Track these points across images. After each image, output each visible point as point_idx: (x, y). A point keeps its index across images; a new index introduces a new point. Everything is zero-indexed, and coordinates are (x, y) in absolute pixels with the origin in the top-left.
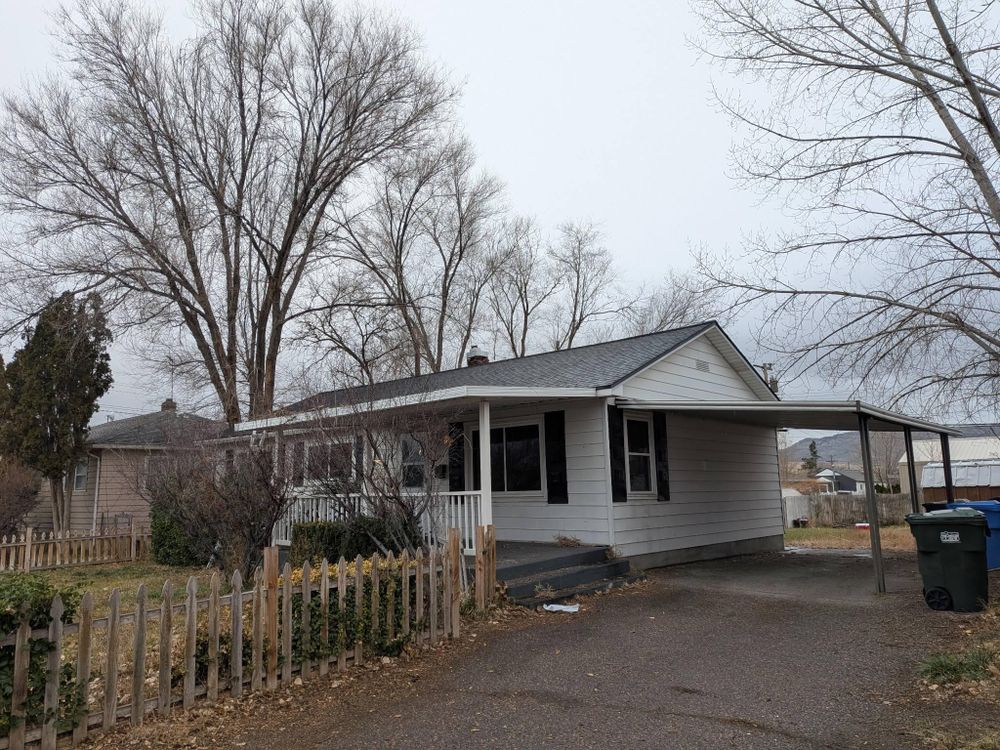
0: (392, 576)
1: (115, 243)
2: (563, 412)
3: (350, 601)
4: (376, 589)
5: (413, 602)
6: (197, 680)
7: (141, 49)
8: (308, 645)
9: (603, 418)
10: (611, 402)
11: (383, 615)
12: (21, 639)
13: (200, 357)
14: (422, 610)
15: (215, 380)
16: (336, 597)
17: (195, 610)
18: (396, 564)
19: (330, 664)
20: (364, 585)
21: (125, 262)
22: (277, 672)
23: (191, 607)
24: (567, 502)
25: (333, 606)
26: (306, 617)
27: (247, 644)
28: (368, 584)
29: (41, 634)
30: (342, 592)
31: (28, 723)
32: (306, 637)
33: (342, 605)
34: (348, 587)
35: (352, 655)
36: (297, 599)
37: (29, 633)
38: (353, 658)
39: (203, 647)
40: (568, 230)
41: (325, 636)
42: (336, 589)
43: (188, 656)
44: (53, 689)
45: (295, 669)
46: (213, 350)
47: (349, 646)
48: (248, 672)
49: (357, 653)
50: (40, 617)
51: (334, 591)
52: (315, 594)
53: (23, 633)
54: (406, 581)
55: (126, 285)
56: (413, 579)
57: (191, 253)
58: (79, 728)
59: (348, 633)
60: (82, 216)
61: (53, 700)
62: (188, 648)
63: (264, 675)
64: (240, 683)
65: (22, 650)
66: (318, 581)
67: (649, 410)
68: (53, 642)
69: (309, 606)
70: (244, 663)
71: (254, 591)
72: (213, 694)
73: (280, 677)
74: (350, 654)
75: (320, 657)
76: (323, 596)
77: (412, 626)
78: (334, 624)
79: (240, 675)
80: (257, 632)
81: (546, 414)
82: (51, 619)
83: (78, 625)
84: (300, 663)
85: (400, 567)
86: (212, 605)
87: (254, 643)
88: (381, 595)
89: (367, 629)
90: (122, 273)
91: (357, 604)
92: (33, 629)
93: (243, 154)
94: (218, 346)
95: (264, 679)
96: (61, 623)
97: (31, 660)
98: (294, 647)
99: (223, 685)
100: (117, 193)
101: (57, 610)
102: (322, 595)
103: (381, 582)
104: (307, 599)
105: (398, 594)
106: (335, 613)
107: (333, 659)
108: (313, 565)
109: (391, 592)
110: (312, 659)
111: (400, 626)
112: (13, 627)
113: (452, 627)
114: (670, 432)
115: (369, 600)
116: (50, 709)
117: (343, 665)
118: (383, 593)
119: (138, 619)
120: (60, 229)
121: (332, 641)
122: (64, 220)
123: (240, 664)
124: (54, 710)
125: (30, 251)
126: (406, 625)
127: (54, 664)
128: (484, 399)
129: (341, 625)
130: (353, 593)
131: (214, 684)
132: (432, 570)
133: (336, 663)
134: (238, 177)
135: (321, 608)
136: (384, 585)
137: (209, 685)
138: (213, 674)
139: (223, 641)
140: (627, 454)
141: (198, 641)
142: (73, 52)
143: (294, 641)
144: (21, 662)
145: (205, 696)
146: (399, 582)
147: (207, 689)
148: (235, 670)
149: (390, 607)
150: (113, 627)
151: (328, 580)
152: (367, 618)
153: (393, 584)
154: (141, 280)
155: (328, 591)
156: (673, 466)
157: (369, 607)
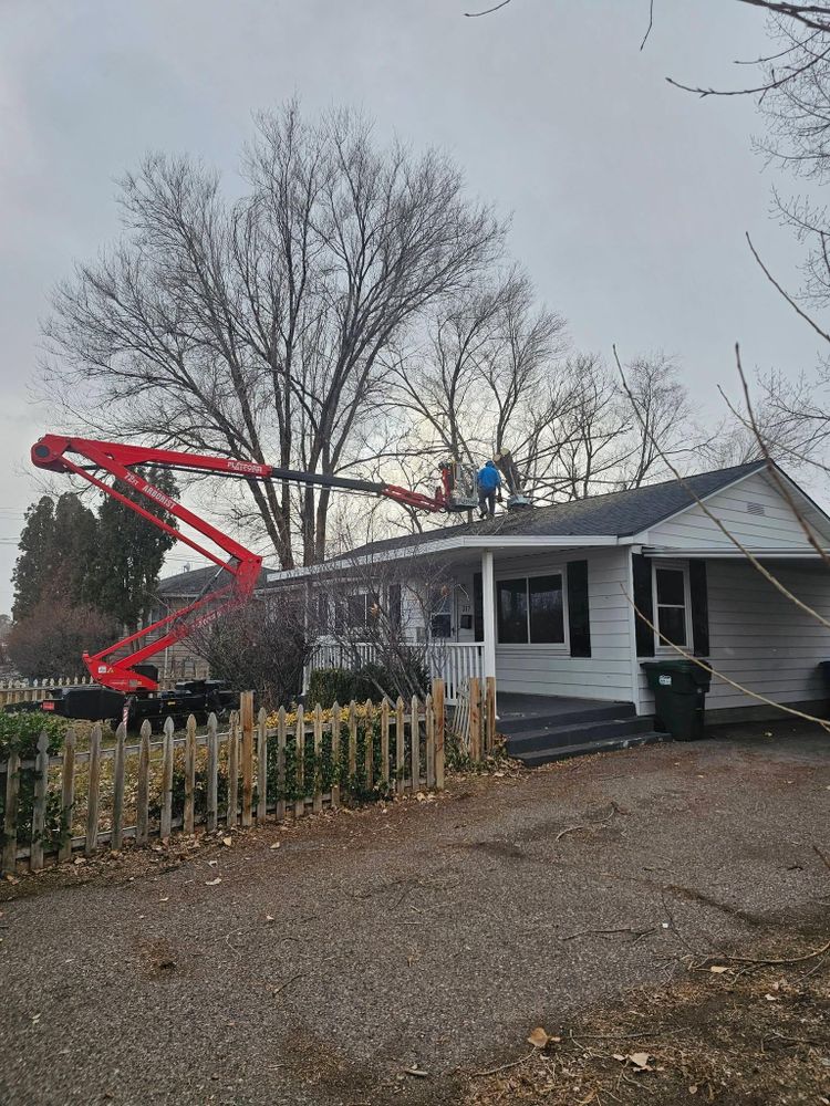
0: (370, 724)
1: (176, 403)
2: (586, 561)
3: (326, 746)
4: (354, 736)
5: (393, 751)
6: (173, 813)
7: (198, 212)
8: (284, 786)
9: (627, 568)
10: (637, 550)
11: (361, 760)
12: (13, 766)
13: (257, 509)
14: (403, 759)
15: (272, 532)
16: (312, 742)
17: (172, 747)
18: (375, 712)
19: (305, 805)
20: (341, 731)
21: (185, 421)
22: (252, 810)
23: (168, 745)
24: (590, 656)
25: (309, 750)
26: (281, 759)
27: (222, 782)
28: (345, 731)
29: (30, 764)
30: (318, 738)
31: (18, 842)
32: (282, 778)
33: (318, 750)
34: (324, 733)
35: (328, 798)
36: (272, 742)
37: (18, 763)
38: (330, 801)
39: (180, 784)
40: (637, 367)
41: (300, 778)
42: (312, 734)
43: (165, 790)
44: (40, 811)
45: (270, 807)
46: (267, 501)
47: (326, 789)
48: (223, 808)
49: (334, 796)
50: (29, 749)
51: (309, 737)
52: (290, 738)
53: (14, 762)
54: (385, 729)
55: (186, 443)
56: (393, 728)
57: (246, 410)
58: (64, 850)
59: (324, 776)
60: (150, 379)
61: (39, 824)
62: (165, 782)
63: (239, 812)
64: (215, 818)
65: (13, 776)
66: (294, 725)
67: (686, 559)
68: (40, 772)
69: (284, 749)
70: (219, 800)
71: (230, 733)
72: (188, 826)
73: (254, 814)
74: (327, 797)
75: (295, 799)
76: (299, 742)
77: (392, 775)
78: (309, 769)
79: (215, 809)
80: (232, 771)
81: (569, 563)
82: (38, 752)
83: (62, 758)
84: (275, 802)
85: (379, 716)
86: (188, 745)
87: (230, 782)
88: (358, 742)
89: (343, 774)
90: (181, 432)
91: (333, 749)
92: (22, 759)
93: (291, 310)
94: (272, 497)
95: (239, 816)
96: (47, 756)
97: (21, 787)
98: (269, 787)
99: (198, 819)
100: (180, 354)
101: (44, 742)
102: (298, 740)
103: (358, 729)
104: (282, 743)
105: (377, 742)
106: (311, 757)
107: (309, 800)
108: (289, 710)
109: (370, 740)
110: (287, 800)
111: (380, 774)
112: (6, 757)
113: (435, 776)
114: (710, 582)
115: (346, 745)
116: (37, 831)
117: (318, 807)
118: (360, 740)
119: (117, 754)
120: (130, 392)
121: (308, 783)
122: (132, 382)
123: (216, 801)
124: (41, 832)
125: (98, 413)
126: (386, 773)
127: (41, 791)
128: (486, 549)
129: (317, 769)
130: (330, 739)
131: (190, 817)
132: (414, 720)
133: (311, 805)
134: (286, 334)
135: (296, 752)
136: (361, 733)
137: (185, 818)
138: (189, 808)
139: (198, 778)
140: (656, 606)
141: (174, 777)
142: (138, 218)
143: (269, 781)
144: (12, 788)
145: (181, 828)
146: (378, 730)
147: (183, 822)
148: (210, 805)
149: (368, 754)
150: (94, 760)
151: (303, 725)
152: (344, 763)
153: (371, 732)
154: (199, 439)
155: (303, 736)
156: (713, 618)
157: (346, 753)
